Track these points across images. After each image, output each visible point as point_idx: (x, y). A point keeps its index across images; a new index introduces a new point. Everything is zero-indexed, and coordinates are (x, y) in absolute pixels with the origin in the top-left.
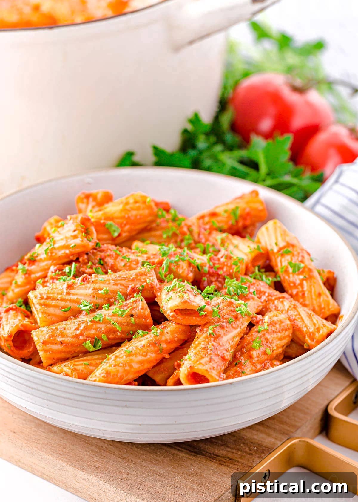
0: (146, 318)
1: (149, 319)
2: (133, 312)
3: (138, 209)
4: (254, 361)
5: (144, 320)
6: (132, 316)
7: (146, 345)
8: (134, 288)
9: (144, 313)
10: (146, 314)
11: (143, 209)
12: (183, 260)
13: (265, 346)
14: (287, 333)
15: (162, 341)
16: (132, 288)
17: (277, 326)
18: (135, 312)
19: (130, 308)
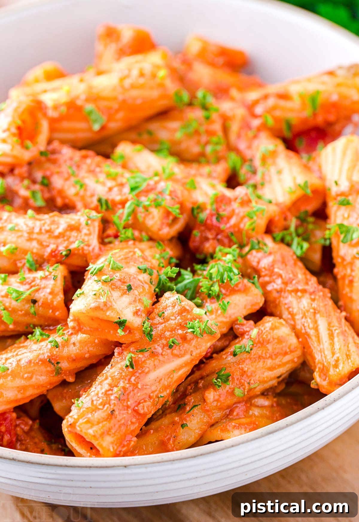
0: (55, 309)
1: (58, 311)
2: (37, 296)
3: (141, 87)
4: (207, 408)
5: (51, 311)
6: (34, 302)
7: (33, 361)
8: (54, 252)
9: (52, 302)
10: (55, 303)
11: (152, 88)
12: (158, 206)
13: (236, 381)
14: (287, 358)
15: (62, 358)
16: (52, 251)
17: (270, 347)
18: (41, 296)
19: (33, 289)
